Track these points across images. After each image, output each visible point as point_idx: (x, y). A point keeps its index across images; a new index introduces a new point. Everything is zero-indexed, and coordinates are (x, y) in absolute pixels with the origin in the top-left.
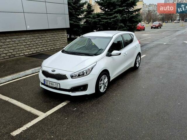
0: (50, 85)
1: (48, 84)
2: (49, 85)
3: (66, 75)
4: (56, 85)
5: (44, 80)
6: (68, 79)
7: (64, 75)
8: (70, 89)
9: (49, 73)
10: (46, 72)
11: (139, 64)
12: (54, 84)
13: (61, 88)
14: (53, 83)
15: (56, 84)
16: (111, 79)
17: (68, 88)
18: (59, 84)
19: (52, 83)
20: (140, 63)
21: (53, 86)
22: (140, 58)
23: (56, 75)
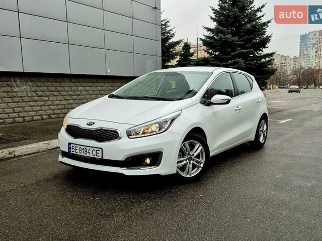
0: (82, 154)
1: (78, 151)
2: (79, 154)
3: (117, 131)
4: (94, 153)
5: (70, 144)
6: (120, 138)
7: (112, 131)
8: (123, 160)
9: (80, 129)
10: (74, 126)
11: (264, 139)
12: (91, 151)
13: (104, 158)
14: (88, 148)
15: (95, 149)
16: (212, 154)
17: (121, 158)
18: (101, 150)
19: (85, 147)
20: (266, 138)
21: (88, 155)
22: (265, 125)
23: (96, 131)
